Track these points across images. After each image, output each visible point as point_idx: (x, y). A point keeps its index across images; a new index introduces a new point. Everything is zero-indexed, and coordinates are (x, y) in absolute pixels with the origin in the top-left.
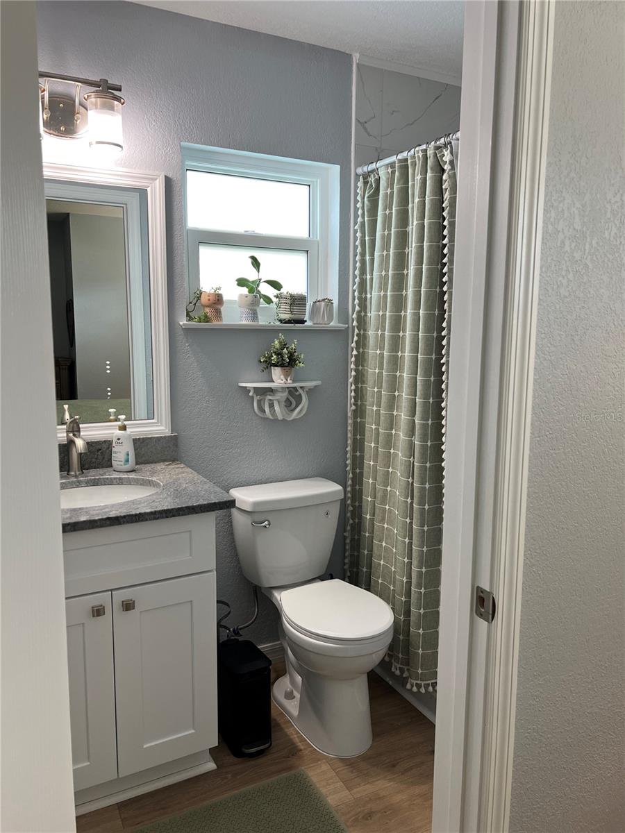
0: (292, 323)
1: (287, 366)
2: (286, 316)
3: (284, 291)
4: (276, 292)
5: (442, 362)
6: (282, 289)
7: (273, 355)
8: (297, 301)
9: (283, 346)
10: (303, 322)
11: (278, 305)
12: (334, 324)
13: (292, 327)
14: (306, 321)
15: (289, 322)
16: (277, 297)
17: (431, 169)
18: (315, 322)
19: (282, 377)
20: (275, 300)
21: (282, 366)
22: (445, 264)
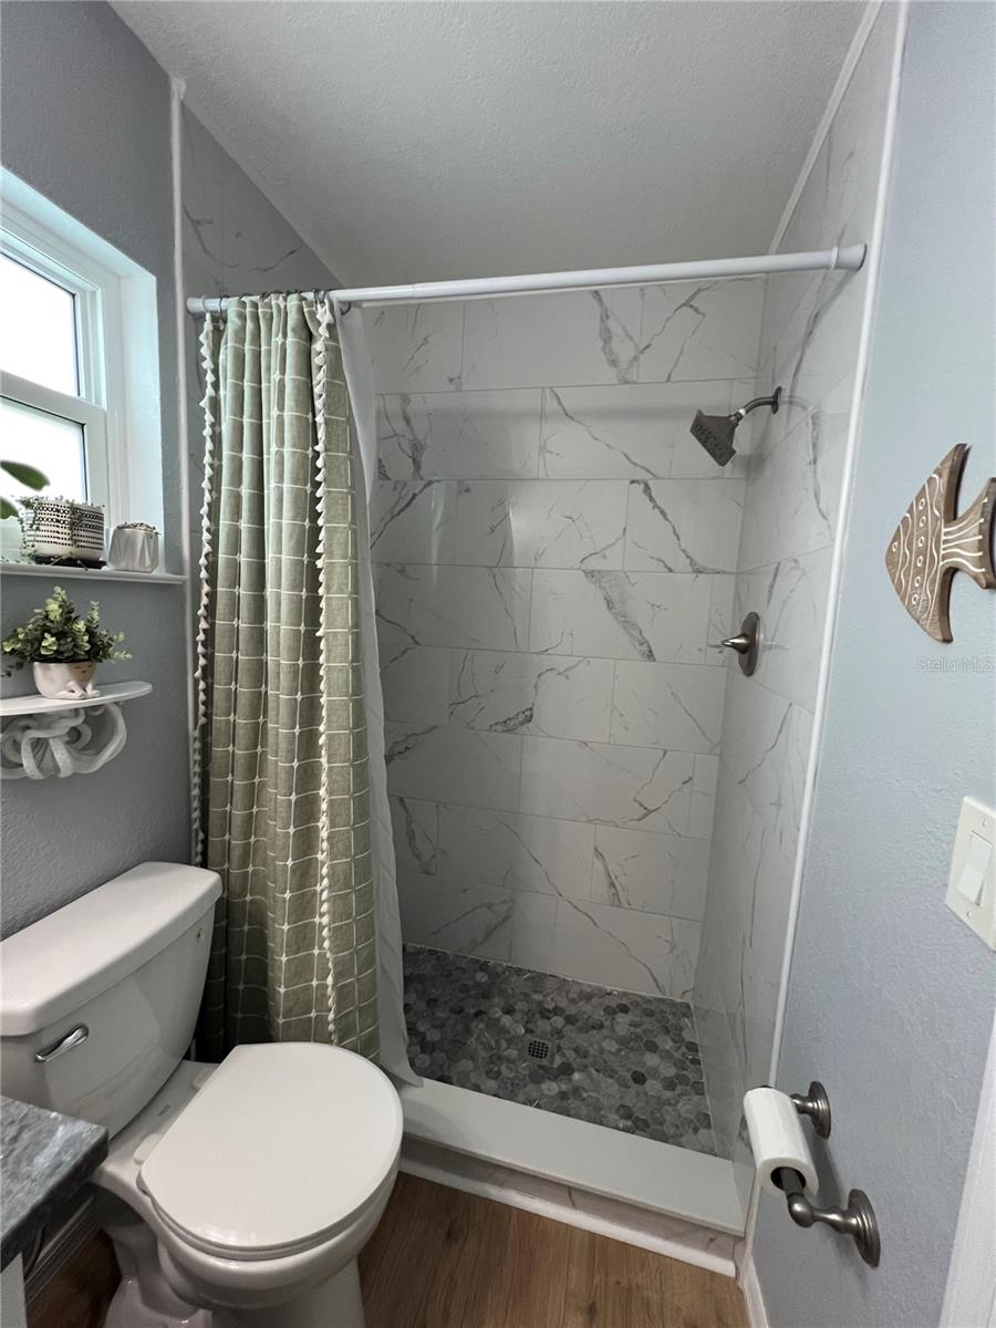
0: (80, 566)
1: (84, 660)
2: (62, 550)
3: (48, 494)
4: (28, 492)
5: (318, 634)
6: (45, 488)
7: (46, 635)
8: (83, 520)
9: (68, 616)
10: (99, 564)
11: (36, 524)
12: (160, 573)
13: (80, 573)
14: (104, 563)
15: (70, 561)
16: (27, 504)
17: (294, 330)
18: (123, 565)
19: (72, 684)
20: (22, 511)
21: (71, 660)
22: (319, 484)
